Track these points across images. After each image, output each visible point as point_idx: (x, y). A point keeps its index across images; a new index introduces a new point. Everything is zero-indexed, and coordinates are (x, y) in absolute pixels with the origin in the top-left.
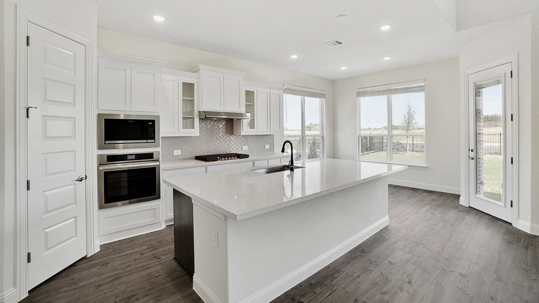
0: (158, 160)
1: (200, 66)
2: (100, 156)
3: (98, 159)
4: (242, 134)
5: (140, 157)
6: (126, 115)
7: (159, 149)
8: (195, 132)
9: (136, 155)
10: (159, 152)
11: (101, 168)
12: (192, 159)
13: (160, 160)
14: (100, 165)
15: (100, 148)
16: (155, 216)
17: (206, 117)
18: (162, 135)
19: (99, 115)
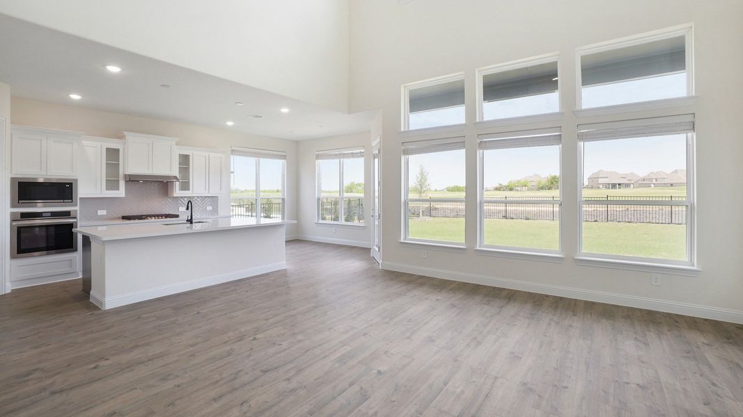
0: (75, 218)
1: (125, 133)
2: (12, 214)
3: (11, 216)
4: (175, 195)
5: (54, 215)
6: (45, 179)
7: (77, 208)
8: (121, 192)
9: (51, 212)
10: (76, 211)
11: (14, 224)
12: (118, 218)
13: (78, 217)
14: (13, 220)
15: (13, 206)
16: (71, 266)
17: (132, 180)
18: (80, 195)
19: (13, 179)
